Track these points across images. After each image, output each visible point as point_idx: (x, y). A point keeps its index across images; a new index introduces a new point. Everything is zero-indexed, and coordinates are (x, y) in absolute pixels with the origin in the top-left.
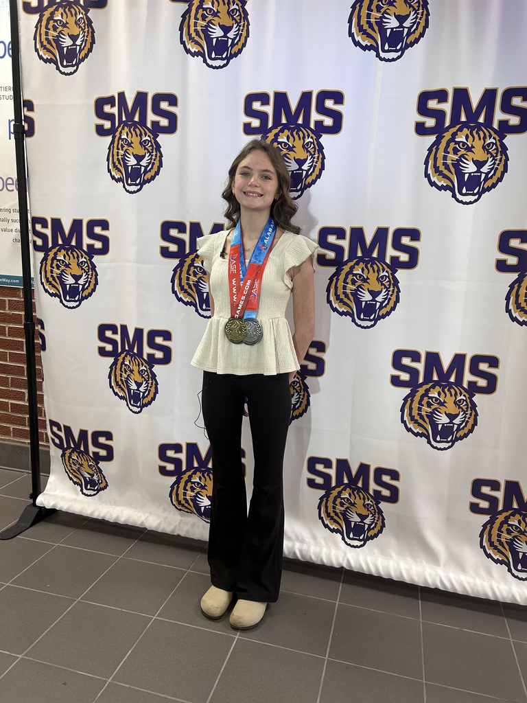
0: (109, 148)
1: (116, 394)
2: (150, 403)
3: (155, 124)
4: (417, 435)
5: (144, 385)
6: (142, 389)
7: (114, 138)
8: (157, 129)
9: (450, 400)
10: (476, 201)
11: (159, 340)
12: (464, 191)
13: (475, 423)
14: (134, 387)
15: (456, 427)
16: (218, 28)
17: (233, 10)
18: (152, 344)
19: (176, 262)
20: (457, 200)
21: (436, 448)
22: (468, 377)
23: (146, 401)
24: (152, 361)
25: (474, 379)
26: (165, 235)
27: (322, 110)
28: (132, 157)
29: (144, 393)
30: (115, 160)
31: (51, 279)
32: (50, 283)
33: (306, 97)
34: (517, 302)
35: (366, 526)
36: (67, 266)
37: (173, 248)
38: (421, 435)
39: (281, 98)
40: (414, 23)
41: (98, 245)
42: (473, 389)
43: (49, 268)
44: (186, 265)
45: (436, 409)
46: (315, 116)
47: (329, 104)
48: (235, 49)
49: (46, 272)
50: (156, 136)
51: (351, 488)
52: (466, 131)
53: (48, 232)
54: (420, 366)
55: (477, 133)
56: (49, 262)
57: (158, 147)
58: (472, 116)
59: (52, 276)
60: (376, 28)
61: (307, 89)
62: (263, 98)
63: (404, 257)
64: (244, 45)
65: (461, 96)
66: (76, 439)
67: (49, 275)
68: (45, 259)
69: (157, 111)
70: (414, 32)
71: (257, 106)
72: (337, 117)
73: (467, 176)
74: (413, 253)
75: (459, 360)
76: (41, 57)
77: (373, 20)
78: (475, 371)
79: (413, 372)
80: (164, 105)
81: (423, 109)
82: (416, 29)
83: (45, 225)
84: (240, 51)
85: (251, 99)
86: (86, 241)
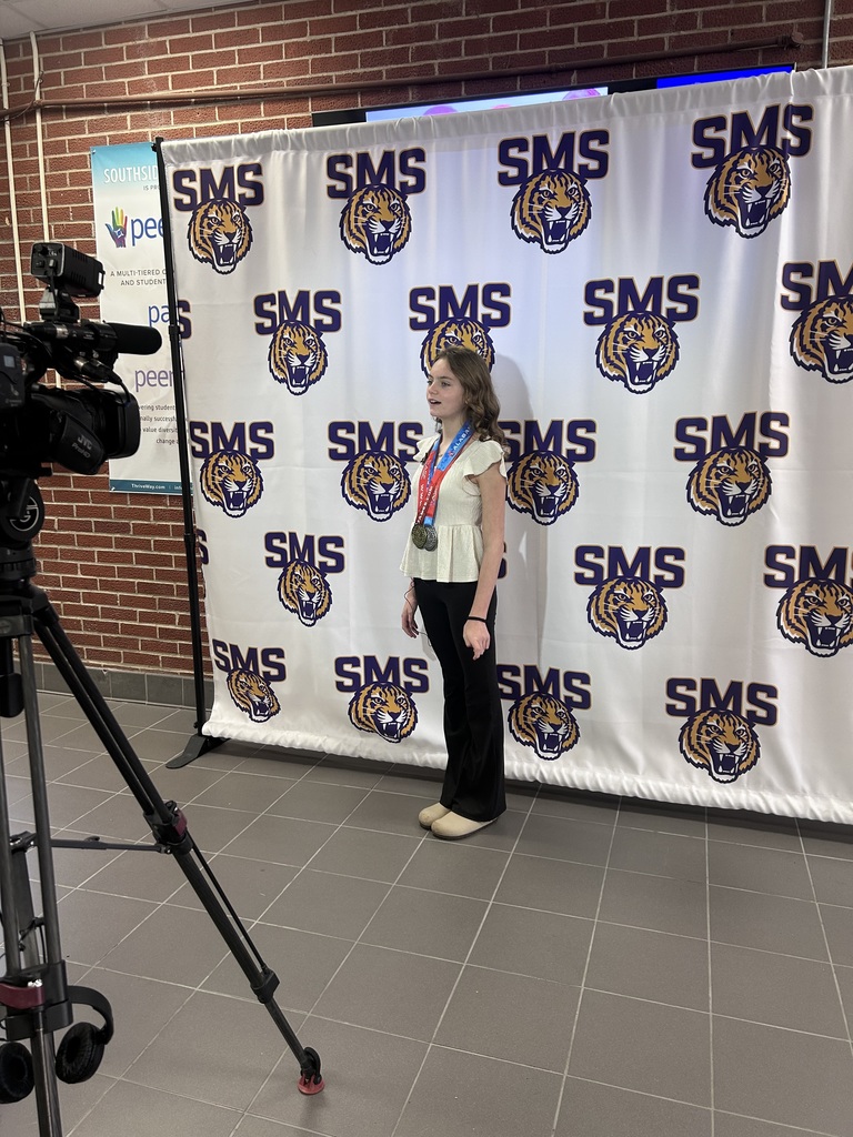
0: (271, 347)
1: (286, 607)
2: (323, 614)
3: (318, 322)
4: (604, 634)
5: (316, 596)
6: (315, 600)
7: (275, 336)
8: (320, 328)
9: (637, 596)
10: (649, 389)
11: (331, 547)
12: (637, 380)
13: (665, 619)
14: (306, 598)
15: (645, 624)
16: (379, 224)
17: (393, 205)
18: (324, 552)
19: (346, 463)
20: (630, 390)
21: (626, 647)
22: (654, 571)
23: (319, 612)
24: (324, 569)
25: (660, 572)
26: (333, 437)
27: (489, 303)
28: (295, 357)
29: (317, 604)
30: (278, 360)
31: (212, 487)
32: (212, 491)
33: (472, 290)
34: (698, 491)
35: (560, 737)
36: (230, 472)
37: (342, 449)
38: (610, 634)
39: (447, 293)
40: (576, 215)
41: (262, 449)
42: (660, 583)
43: (210, 475)
44: (356, 466)
45: (622, 606)
46: (482, 310)
47: (496, 296)
48: (398, 244)
49: (207, 479)
50: (319, 335)
51: (541, 697)
52: (634, 320)
53: (208, 437)
54: (604, 562)
55: (646, 321)
56: (210, 469)
57: (322, 346)
58: (640, 306)
59: (214, 484)
60: (539, 220)
61: (473, 283)
62: (429, 293)
63: (581, 450)
64: (407, 240)
65: (627, 286)
66: (245, 659)
67: (210, 483)
68: (205, 466)
69: (320, 309)
70: (576, 224)
71: (422, 300)
72: (505, 309)
73: (638, 365)
74: (590, 445)
75: (643, 554)
76: (196, 257)
77: (535, 213)
78: (661, 564)
79: (597, 569)
80: (327, 303)
81: (590, 298)
82: (579, 221)
83: (204, 430)
84: (403, 246)
85: (415, 293)
86: (250, 445)
